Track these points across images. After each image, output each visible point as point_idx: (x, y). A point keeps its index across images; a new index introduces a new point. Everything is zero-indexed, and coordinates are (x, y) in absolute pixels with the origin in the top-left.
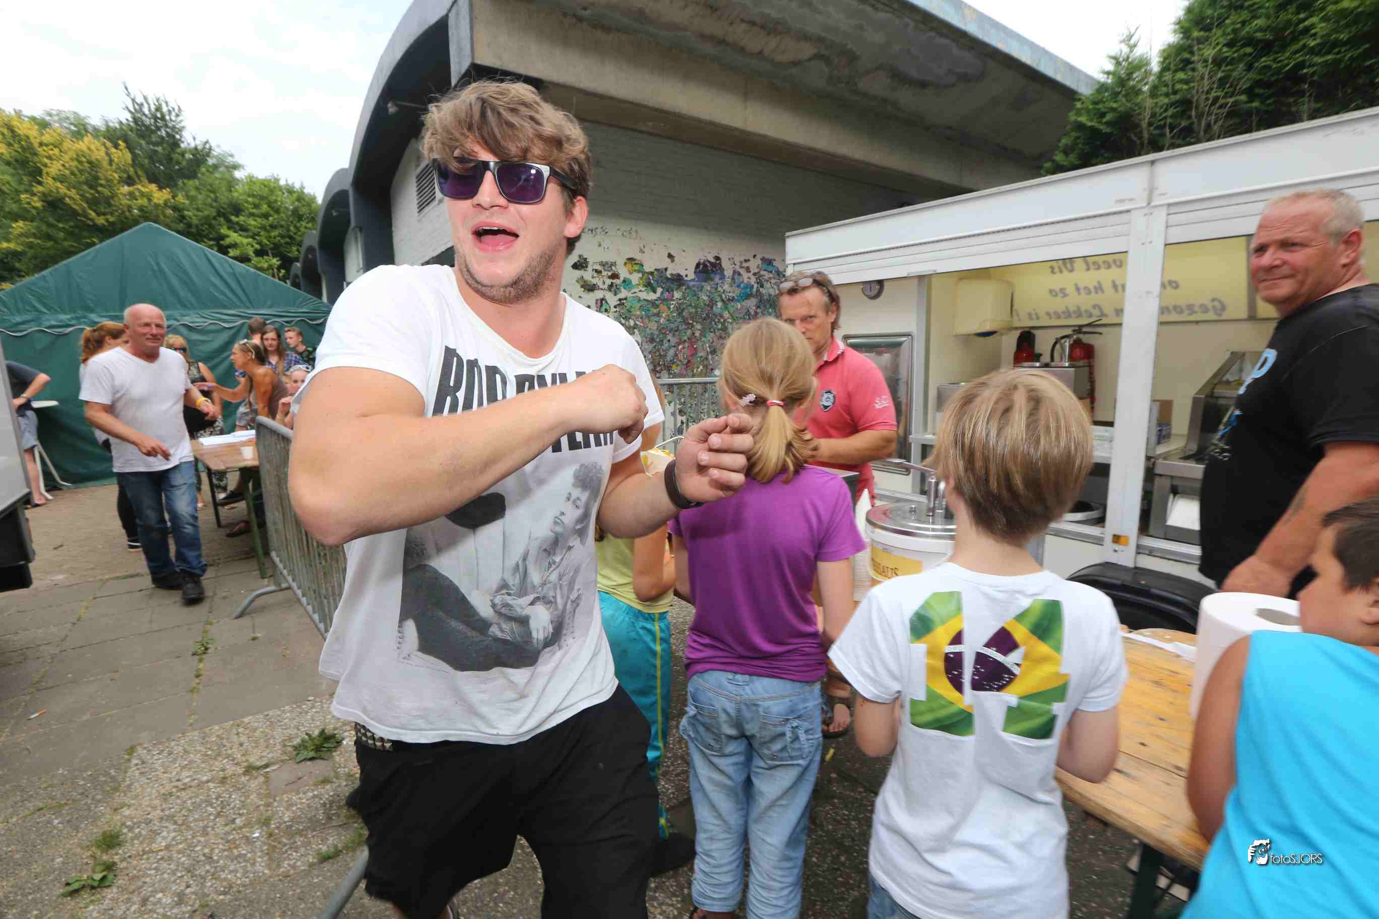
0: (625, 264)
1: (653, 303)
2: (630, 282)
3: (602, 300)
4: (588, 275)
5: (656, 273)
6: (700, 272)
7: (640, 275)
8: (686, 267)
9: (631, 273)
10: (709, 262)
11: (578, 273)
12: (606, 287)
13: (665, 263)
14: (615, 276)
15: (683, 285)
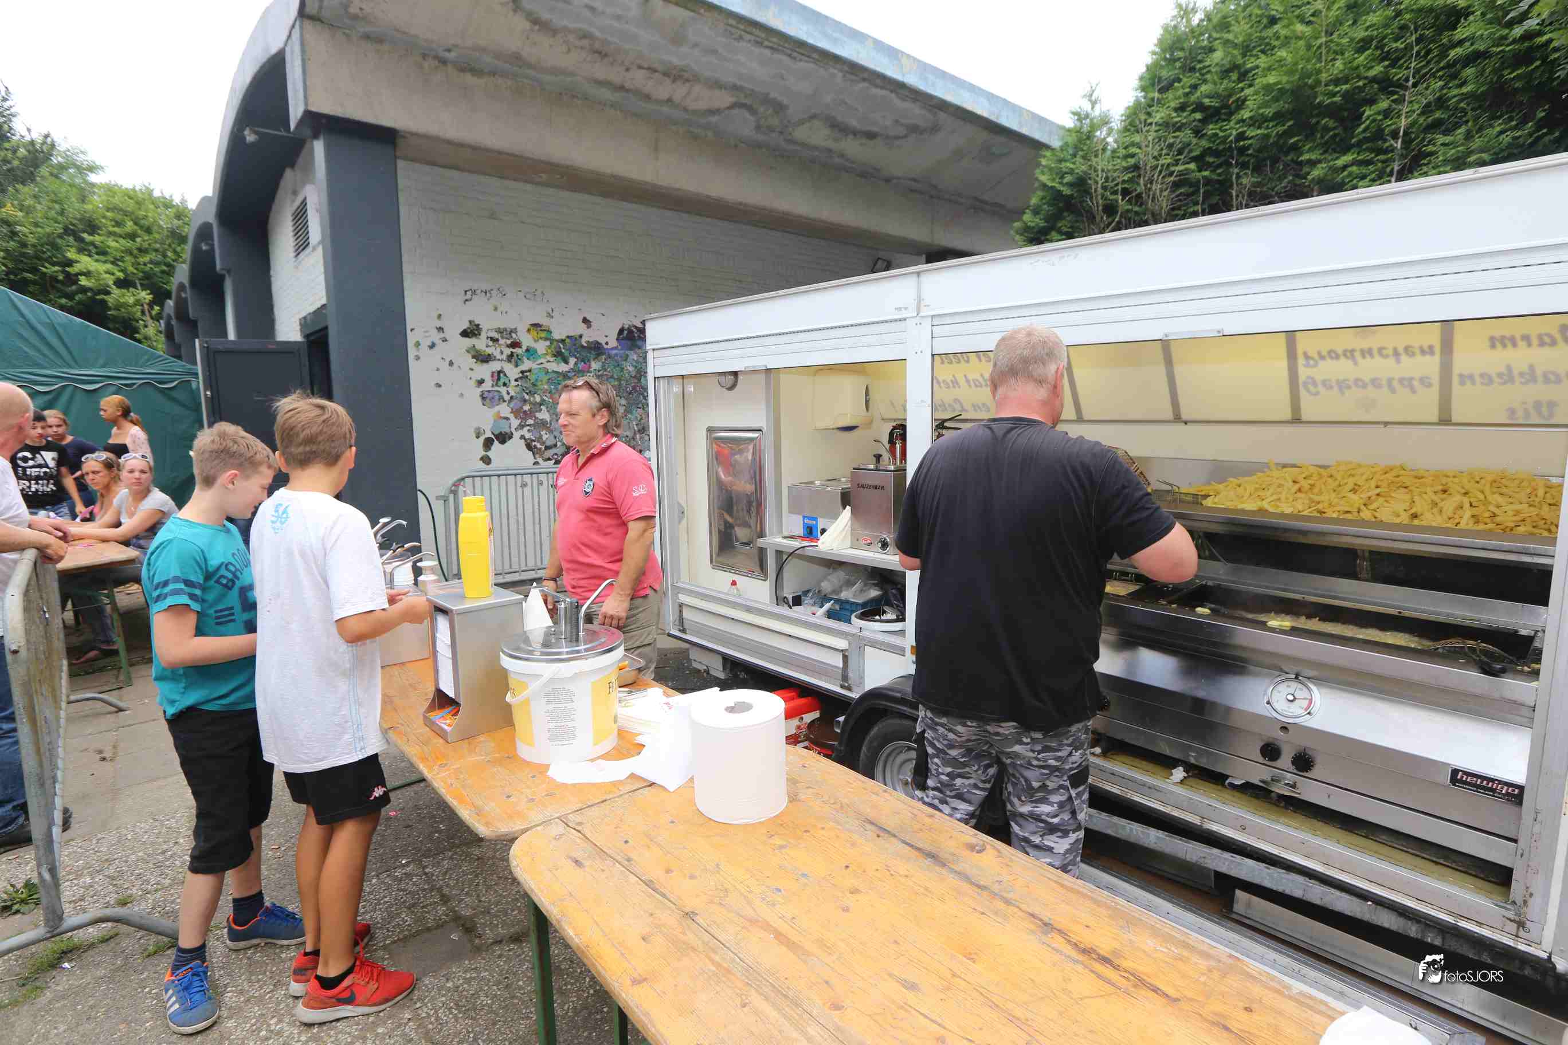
0: (529, 330)
1: (565, 376)
2: (536, 351)
3: (499, 372)
4: (481, 343)
5: (568, 340)
6: (624, 339)
7: (548, 343)
8: (606, 333)
9: (536, 341)
10: (636, 327)
11: (468, 342)
12: (504, 357)
13: (581, 329)
14: (516, 345)
15: (603, 354)
